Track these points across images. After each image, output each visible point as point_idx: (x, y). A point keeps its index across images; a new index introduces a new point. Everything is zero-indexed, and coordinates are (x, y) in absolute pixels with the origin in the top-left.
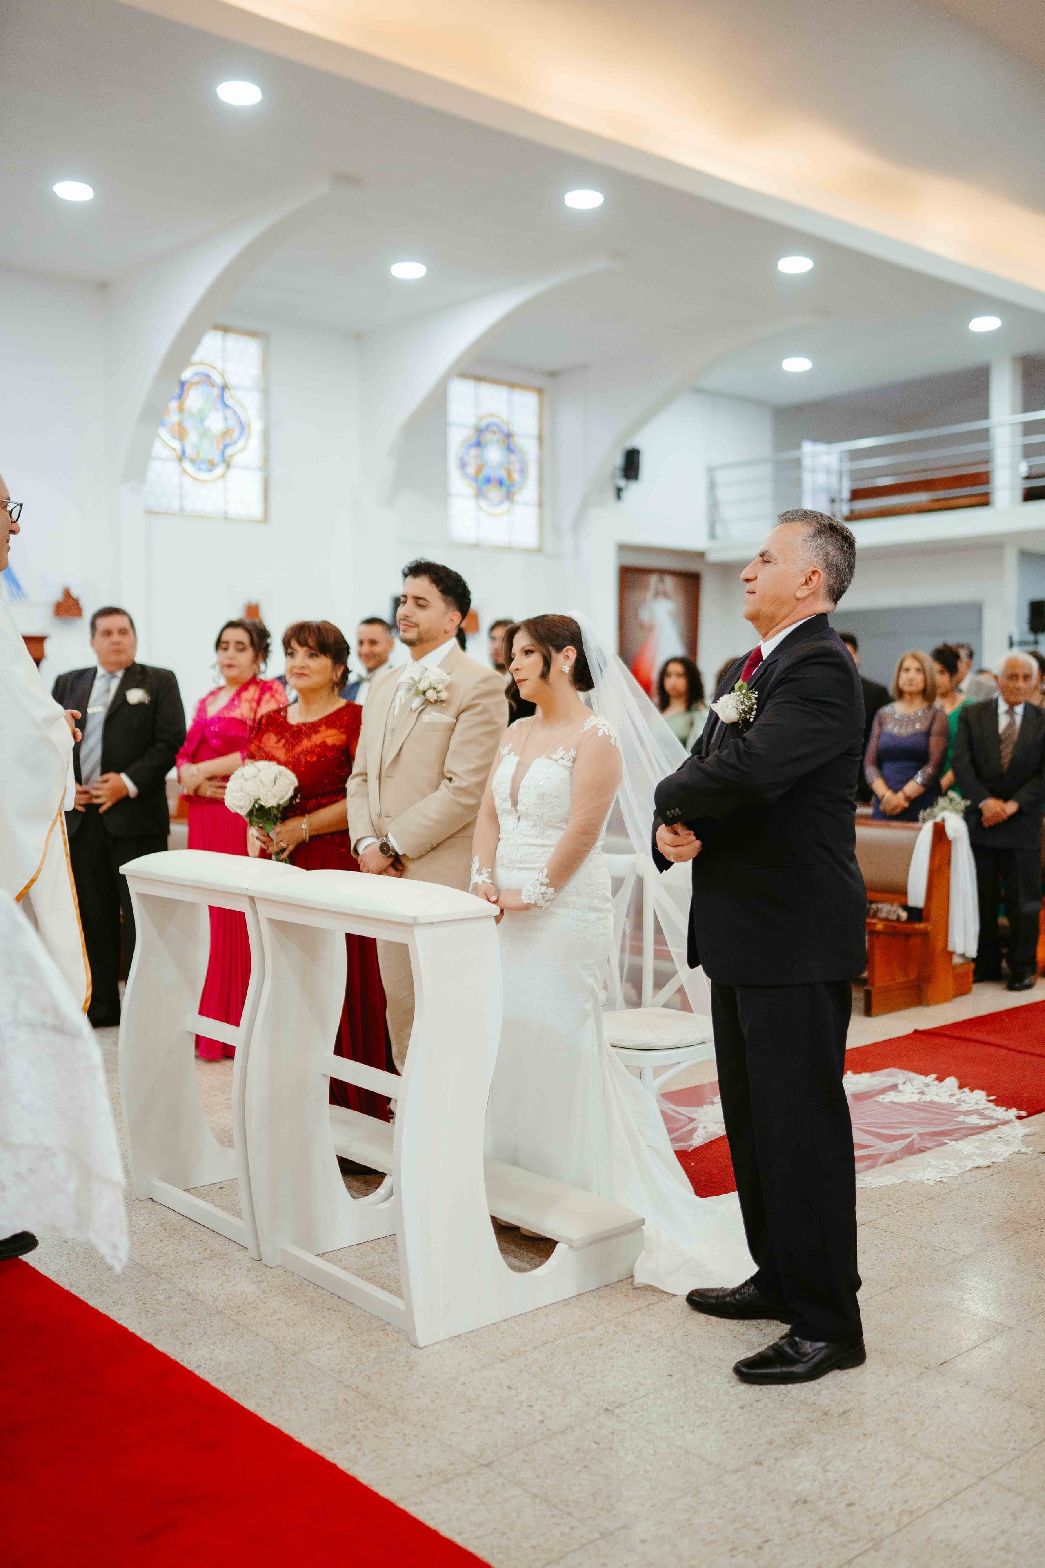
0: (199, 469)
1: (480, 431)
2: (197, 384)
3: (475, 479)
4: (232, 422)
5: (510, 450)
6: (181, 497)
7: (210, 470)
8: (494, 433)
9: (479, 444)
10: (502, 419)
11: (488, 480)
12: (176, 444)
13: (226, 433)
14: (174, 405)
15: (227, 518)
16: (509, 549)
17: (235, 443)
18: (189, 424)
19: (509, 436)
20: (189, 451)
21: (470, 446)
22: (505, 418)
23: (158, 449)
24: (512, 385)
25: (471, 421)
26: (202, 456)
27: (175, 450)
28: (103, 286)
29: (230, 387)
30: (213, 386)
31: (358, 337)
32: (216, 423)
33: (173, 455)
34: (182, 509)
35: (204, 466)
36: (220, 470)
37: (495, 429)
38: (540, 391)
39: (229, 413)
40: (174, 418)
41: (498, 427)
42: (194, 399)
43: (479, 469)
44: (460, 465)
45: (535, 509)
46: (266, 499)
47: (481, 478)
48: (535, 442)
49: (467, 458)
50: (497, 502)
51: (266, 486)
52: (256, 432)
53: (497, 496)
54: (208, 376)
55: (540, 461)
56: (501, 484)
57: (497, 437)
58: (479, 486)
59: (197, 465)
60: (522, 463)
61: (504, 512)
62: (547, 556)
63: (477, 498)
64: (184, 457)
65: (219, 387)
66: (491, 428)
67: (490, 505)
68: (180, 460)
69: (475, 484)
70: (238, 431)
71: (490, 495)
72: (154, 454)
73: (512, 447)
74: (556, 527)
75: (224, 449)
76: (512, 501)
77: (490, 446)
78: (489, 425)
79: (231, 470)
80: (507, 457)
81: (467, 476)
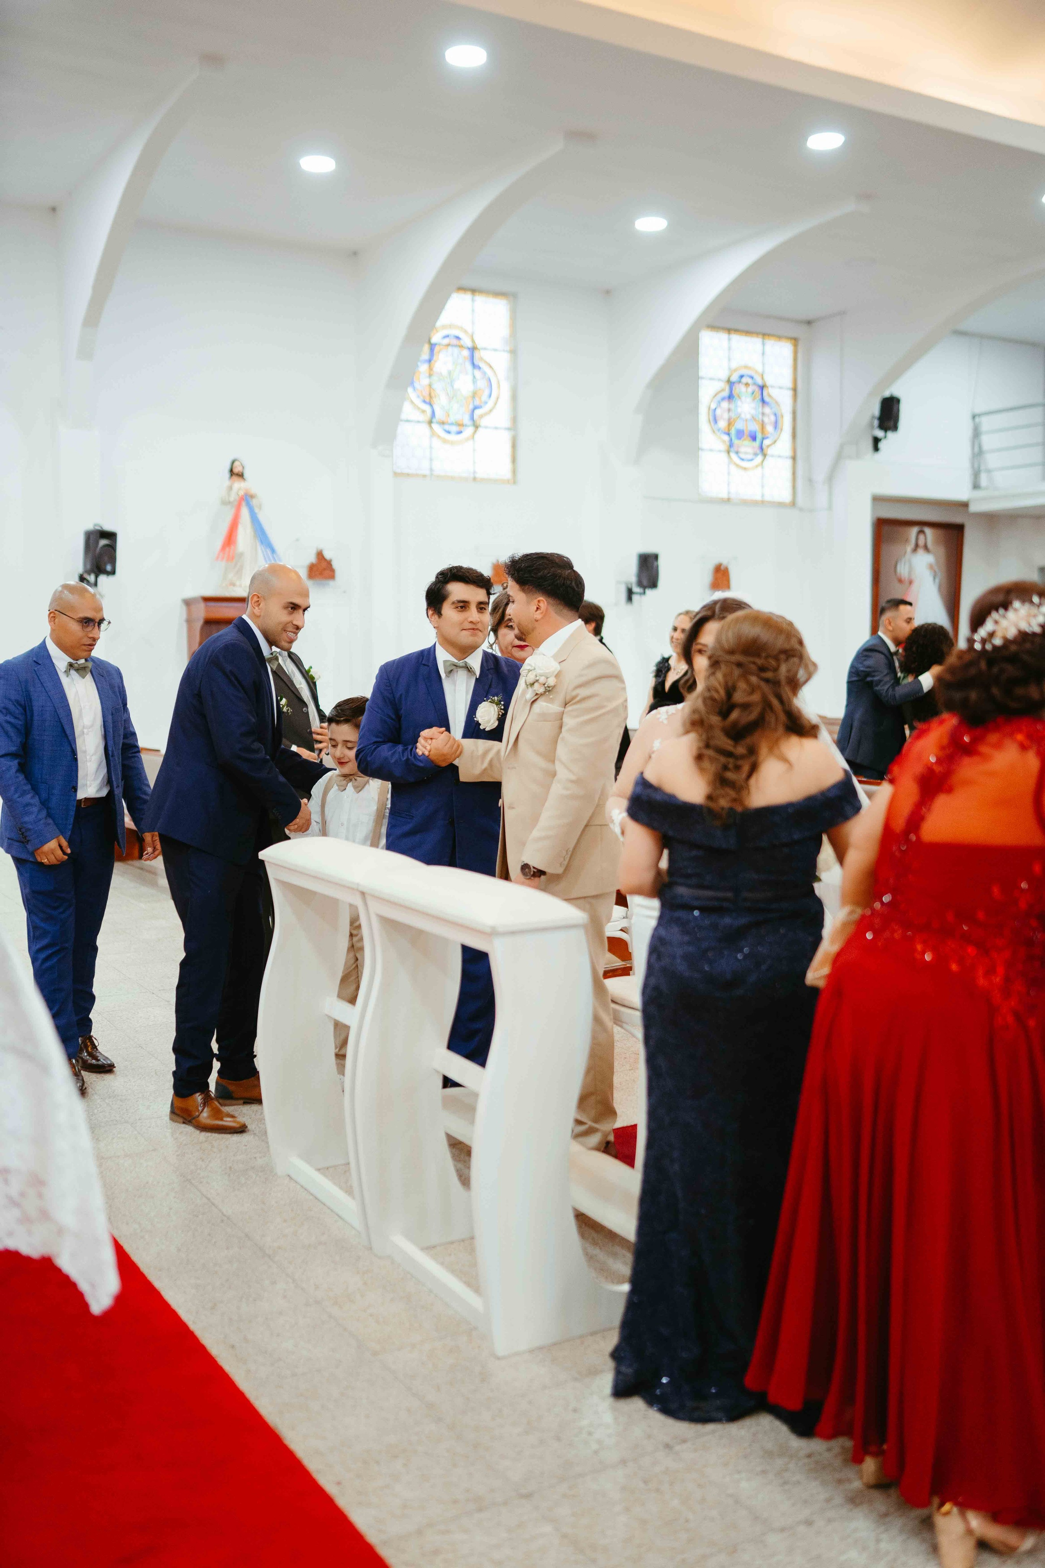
0: (449, 432)
1: (730, 383)
2: (448, 345)
3: (728, 434)
4: (482, 384)
5: (763, 402)
6: (431, 460)
7: (460, 432)
8: (747, 384)
9: (730, 397)
10: (756, 372)
11: (740, 434)
12: (427, 408)
13: (474, 395)
14: (423, 368)
15: (475, 479)
16: (762, 503)
17: (486, 403)
18: (438, 386)
19: (762, 388)
20: (439, 414)
21: (723, 399)
22: (759, 368)
23: (408, 411)
24: (765, 335)
25: (724, 375)
26: (452, 419)
27: (424, 412)
28: (355, 253)
29: (479, 347)
30: (461, 347)
31: (608, 292)
32: (465, 384)
33: (422, 417)
34: (431, 470)
35: (454, 429)
36: (469, 431)
37: (750, 381)
38: (795, 341)
39: (477, 373)
40: (423, 381)
41: (752, 377)
42: (444, 361)
43: (730, 423)
44: (711, 419)
45: (789, 462)
46: (514, 460)
47: (733, 432)
48: (790, 393)
49: (718, 412)
50: (750, 457)
51: (514, 446)
52: (504, 392)
53: (750, 450)
54: (458, 338)
55: (794, 413)
56: (754, 438)
57: (750, 389)
58: (731, 440)
59: (447, 427)
60: (775, 415)
61: (757, 466)
62: (801, 510)
63: (729, 452)
64: (434, 420)
65: (469, 349)
66: (744, 380)
67: (743, 460)
68: (430, 422)
69: (726, 438)
70: (487, 392)
71: (742, 450)
72: (404, 416)
73: (766, 399)
74: (810, 480)
75: (473, 411)
76: (765, 455)
77: (743, 398)
78: (742, 377)
79: (480, 431)
80: (760, 410)
81: (719, 430)
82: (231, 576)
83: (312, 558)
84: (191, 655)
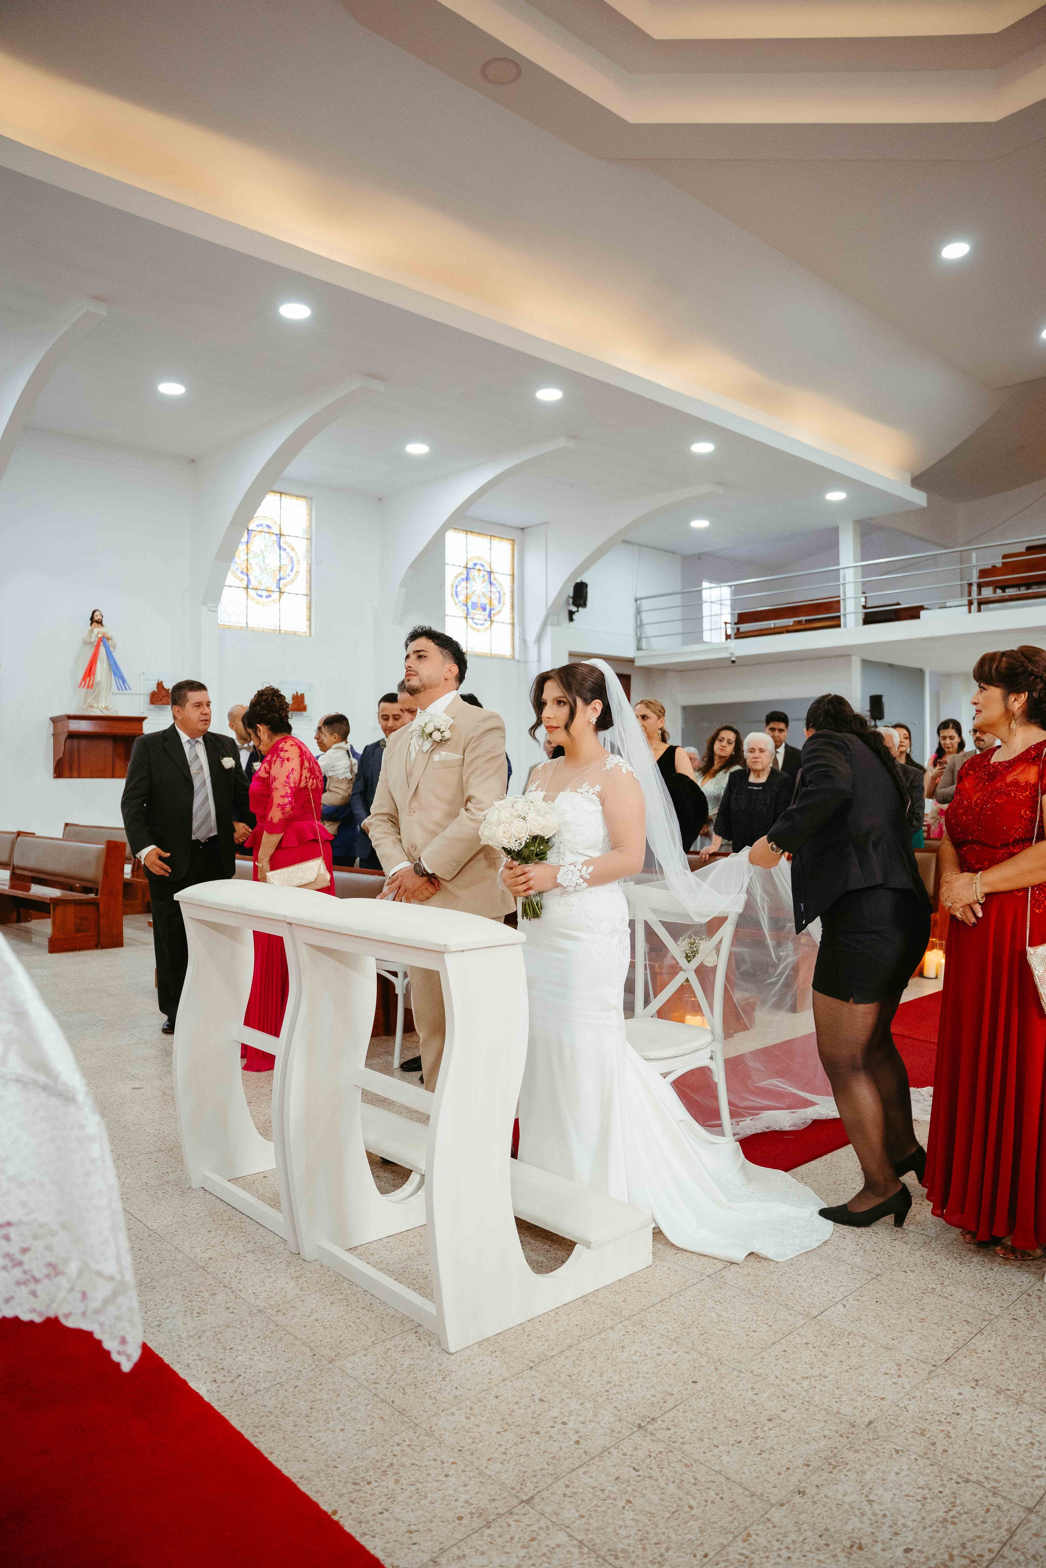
0: (261, 596)
1: (467, 568)
2: (261, 532)
3: (466, 604)
4: (285, 561)
5: (491, 583)
6: (247, 617)
7: (270, 596)
8: (479, 570)
9: (467, 579)
10: (486, 561)
11: (474, 605)
12: (244, 577)
13: (280, 569)
14: (242, 547)
15: (280, 632)
16: (492, 657)
17: (289, 575)
18: (253, 562)
19: (490, 573)
20: (254, 583)
21: (463, 580)
22: (488, 559)
23: (230, 579)
24: (491, 536)
25: (463, 562)
26: (263, 587)
27: (242, 580)
28: (193, 461)
29: (284, 534)
30: (271, 533)
31: (380, 499)
32: (273, 561)
33: (240, 584)
34: (247, 625)
35: (265, 594)
36: (276, 595)
38: (512, 541)
39: (283, 553)
40: (241, 558)
41: (482, 565)
42: (258, 543)
43: (467, 597)
44: (454, 593)
45: (510, 627)
46: (310, 620)
47: (469, 605)
48: (510, 578)
49: (459, 589)
50: (482, 622)
51: (310, 608)
52: (303, 568)
53: (482, 617)
54: (269, 527)
55: (513, 592)
56: (484, 609)
57: (482, 573)
58: (468, 609)
59: (260, 592)
60: (499, 592)
61: (486, 629)
62: (518, 661)
63: (467, 618)
64: (250, 587)
65: (276, 534)
66: (477, 567)
67: (477, 624)
68: (247, 588)
69: (465, 608)
70: (290, 568)
71: (476, 617)
72: (227, 583)
73: (493, 581)
74: (524, 640)
75: (280, 579)
76: (492, 621)
77: (477, 581)
78: (475, 565)
79: (284, 596)
80: (489, 589)
81: (459, 602)
82: (89, 701)
83: (154, 688)
84: (56, 761)
